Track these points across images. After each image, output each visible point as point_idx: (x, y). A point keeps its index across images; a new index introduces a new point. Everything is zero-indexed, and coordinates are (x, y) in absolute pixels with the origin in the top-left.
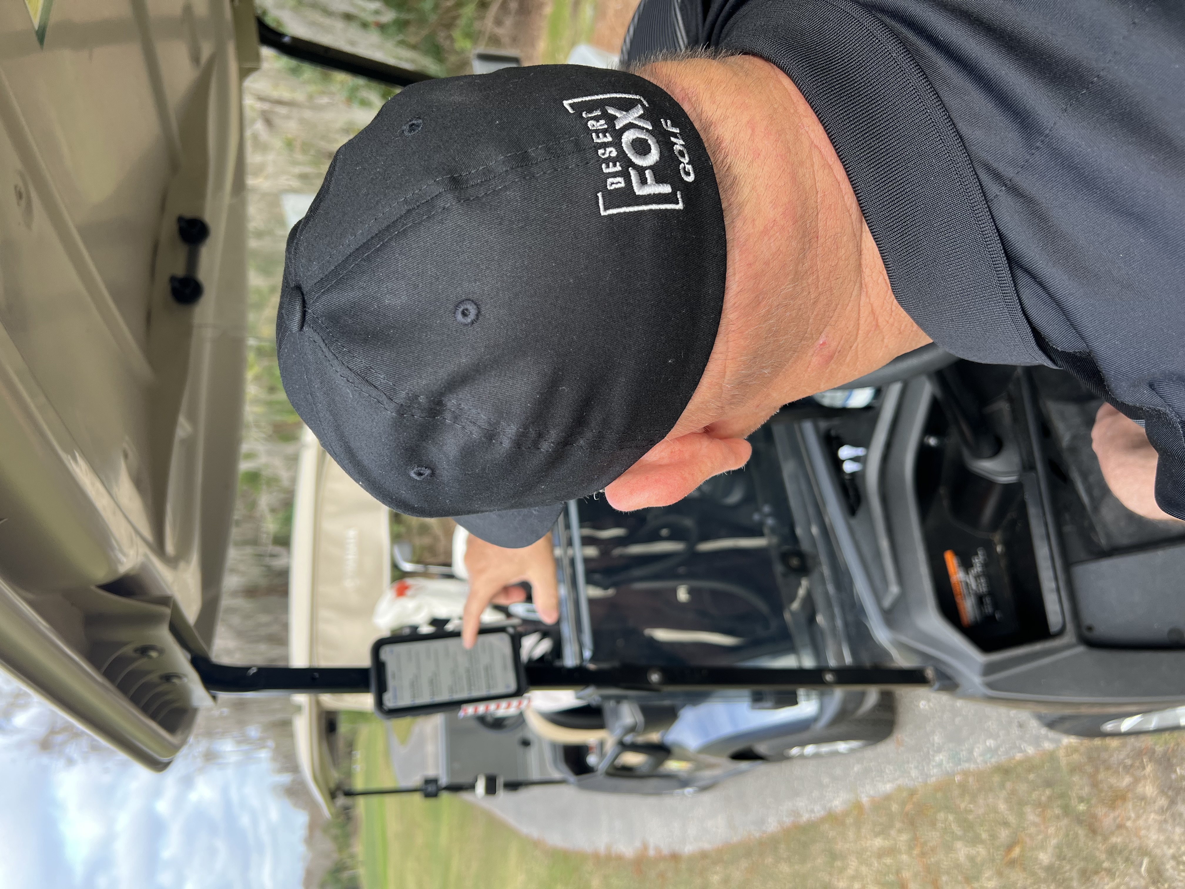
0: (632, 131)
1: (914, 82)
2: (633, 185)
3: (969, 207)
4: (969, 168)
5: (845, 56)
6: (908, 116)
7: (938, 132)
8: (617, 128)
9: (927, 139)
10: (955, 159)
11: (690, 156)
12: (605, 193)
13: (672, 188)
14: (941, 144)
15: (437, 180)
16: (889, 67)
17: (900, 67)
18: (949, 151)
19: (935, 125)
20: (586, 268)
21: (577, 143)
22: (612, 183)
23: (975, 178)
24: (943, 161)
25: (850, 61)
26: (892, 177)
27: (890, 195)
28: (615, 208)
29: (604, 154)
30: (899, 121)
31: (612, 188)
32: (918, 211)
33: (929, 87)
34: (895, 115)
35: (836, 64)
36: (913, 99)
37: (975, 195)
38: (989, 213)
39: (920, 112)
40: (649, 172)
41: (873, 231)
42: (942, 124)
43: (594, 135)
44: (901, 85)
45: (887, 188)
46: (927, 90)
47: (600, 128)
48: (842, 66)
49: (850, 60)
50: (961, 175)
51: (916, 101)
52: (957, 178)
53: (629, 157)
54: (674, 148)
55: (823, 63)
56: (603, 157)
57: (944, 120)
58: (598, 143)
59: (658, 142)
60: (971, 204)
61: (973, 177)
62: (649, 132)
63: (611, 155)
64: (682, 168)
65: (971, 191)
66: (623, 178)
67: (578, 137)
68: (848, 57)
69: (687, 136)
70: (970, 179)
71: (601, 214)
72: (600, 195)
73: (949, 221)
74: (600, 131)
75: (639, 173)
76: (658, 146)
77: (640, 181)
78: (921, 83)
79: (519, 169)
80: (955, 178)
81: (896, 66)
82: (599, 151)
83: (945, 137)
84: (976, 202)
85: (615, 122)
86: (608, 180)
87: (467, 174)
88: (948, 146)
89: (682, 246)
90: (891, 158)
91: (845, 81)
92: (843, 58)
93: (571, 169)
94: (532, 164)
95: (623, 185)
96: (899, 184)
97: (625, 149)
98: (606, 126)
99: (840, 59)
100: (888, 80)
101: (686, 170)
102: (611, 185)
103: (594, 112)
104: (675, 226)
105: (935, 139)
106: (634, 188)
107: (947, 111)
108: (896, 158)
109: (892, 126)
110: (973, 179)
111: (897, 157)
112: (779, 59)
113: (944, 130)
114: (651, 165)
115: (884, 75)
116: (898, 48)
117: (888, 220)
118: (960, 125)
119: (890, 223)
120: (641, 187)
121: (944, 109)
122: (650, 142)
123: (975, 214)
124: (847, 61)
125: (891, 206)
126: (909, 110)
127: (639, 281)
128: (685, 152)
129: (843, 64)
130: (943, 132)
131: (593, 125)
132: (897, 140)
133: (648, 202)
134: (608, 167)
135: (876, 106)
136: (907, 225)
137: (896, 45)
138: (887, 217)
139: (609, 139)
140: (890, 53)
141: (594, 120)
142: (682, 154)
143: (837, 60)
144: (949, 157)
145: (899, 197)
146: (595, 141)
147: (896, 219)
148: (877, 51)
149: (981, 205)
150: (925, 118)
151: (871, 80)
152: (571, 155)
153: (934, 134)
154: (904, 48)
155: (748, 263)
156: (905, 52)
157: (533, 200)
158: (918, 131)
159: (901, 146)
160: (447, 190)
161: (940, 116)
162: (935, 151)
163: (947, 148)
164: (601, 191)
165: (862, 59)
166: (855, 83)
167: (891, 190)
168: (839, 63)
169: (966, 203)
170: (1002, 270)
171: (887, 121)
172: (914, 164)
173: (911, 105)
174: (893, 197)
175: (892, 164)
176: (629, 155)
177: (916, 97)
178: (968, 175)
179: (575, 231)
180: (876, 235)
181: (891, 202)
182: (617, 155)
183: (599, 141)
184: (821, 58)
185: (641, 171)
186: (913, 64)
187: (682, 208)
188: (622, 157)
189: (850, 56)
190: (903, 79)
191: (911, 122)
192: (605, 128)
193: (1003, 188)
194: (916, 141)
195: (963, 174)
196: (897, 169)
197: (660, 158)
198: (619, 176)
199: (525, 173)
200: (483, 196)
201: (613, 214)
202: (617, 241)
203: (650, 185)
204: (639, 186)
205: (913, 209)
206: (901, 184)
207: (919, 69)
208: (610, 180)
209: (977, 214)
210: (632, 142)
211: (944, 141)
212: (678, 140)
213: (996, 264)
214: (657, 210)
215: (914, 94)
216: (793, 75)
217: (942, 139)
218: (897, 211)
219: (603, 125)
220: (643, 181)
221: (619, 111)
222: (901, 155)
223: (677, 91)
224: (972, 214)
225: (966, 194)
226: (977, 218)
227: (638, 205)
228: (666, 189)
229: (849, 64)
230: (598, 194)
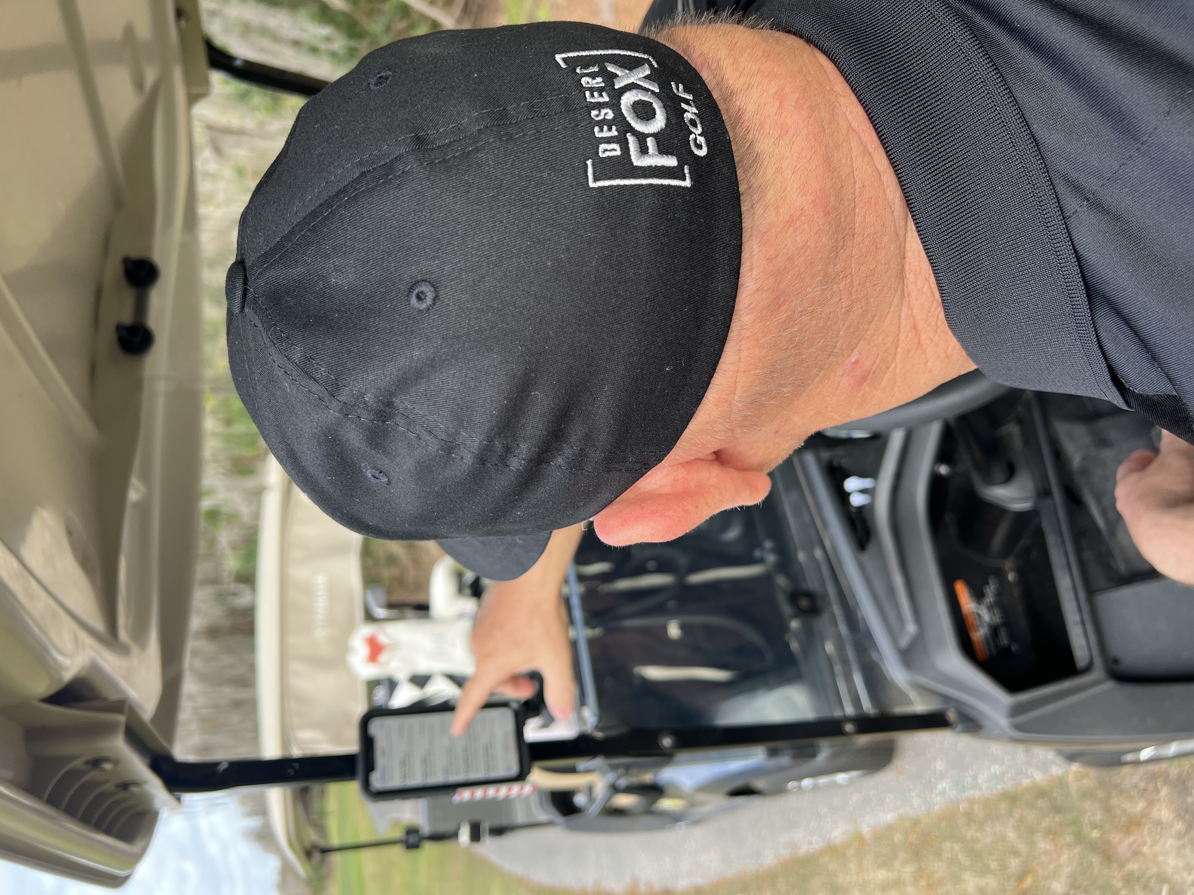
0: (634, 92)
1: (982, 73)
2: (631, 153)
3: (1042, 222)
4: (1044, 178)
5: (900, 41)
6: (973, 114)
7: (1009, 134)
8: (616, 87)
9: (995, 141)
10: (1028, 166)
11: (704, 127)
12: (596, 161)
13: (678, 161)
14: (1011, 147)
15: (399, 139)
16: (953, 55)
17: (966, 56)
18: (1021, 157)
19: (1005, 126)
20: (568, 249)
21: (566, 102)
22: (606, 150)
23: (1051, 189)
24: (1013, 168)
25: (906, 47)
26: (952, 185)
27: (948, 206)
28: (607, 179)
29: (597, 116)
30: (962, 120)
31: (604, 156)
32: (980, 225)
33: (999, 80)
34: (958, 112)
35: (890, 50)
36: (980, 94)
37: (1050, 209)
38: (1066, 231)
39: (988, 110)
40: (651, 140)
41: (927, 247)
42: (1014, 124)
43: (587, 93)
44: (966, 76)
45: (945, 198)
46: (997, 83)
47: (595, 86)
48: (897, 53)
49: (907, 45)
50: (1034, 185)
51: (984, 96)
52: (1029, 189)
53: (627, 121)
54: (685, 116)
55: (875, 49)
56: (597, 119)
57: (1016, 120)
58: (592, 102)
59: (664, 106)
60: (1045, 219)
61: (1048, 187)
62: (655, 95)
63: (606, 117)
64: (692, 139)
65: (1046, 204)
66: (618, 145)
67: (568, 94)
68: (904, 42)
69: (701, 104)
70: (1045, 190)
71: (589, 186)
72: (589, 162)
73: (1017, 239)
74: (596, 89)
75: (639, 140)
76: (665, 111)
77: (640, 150)
78: (991, 76)
79: (494, 129)
80: (1027, 189)
81: (961, 54)
82: (592, 111)
83: (1017, 139)
84: (1050, 217)
85: (614, 80)
86: (600, 145)
87: (434, 133)
88: (1020, 150)
89: (687, 230)
90: (951, 163)
91: (900, 70)
92: (898, 44)
93: (557, 130)
94: (510, 123)
95: (618, 153)
96: (960, 194)
97: (624, 111)
98: (603, 85)
99: (895, 44)
100: (952, 71)
101: (698, 142)
102: (604, 152)
103: (591, 67)
104: (679, 206)
105: (1005, 142)
106: (632, 158)
107: (1020, 110)
108: (957, 162)
109: (955, 125)
110: (1049, 190)
111: (959, 162)
112: (823, 41)
113: (1016, 132)
114: (654, 133)
115: (947, 64)
116: (964, 33)
117: (946, 235)
118: (1035, 127)
119: (947, 239)
120: (640, 156)
121: (1017, 107)
122: (654, 105)
123: (1049, 232)
124: (903, 47)
125: (949, 219)
126: (975, 107)
127: (631, 269)
128: (698, 121)
129: (897, 50)
130: (1015, 134)
131: (588, 83)
132: (960, 142)
133: (648, 175)
134: (601, 130)
135: (936, 101)
136: (967, 241)
137: (962, 29)
138: (944, 231)
139: (606, 98)
140: (954, 39)
141: (590, 76)
142: (693, 123)
143: (891, 46)
144: (1020, 164)
145: (959, 209)
146: (588, 100)
147: (955, 234)
148: (938, 36)
149: (1057, 221)
150: (994, 116)
151: (931, 70)
152: (558, 115)
153: (1004, 136)
154: (971, 34)
155: (768, 257)
156: (972, 38)
157: (509, 165)
158: (985, 132)
159: (964, 149)
160: (409, 151)
161: (1012, 115)
162: (1004, 156)
163: (1019, 153)
164: (591, 158)
165: (921, 45)
166: (912, 73)
167: (951, 200)
168: (893, 49)
169: (1039, 218)
170: (1078, 297)
171: (948, 119)
172: (978, 170)
173: (977, 101)
174: (952, 208)
175: (953, 170)
176: (627, 119)
177: (984, 91)
178: (1043, 186)
179: (557, 204)
180: (930, 252)
181: (949, 215)
182: (613, 118)
183: (593, 100)
184: (871, 43)
185: (641, 138)
186: (981, 52)
187: (689, 185)
188: (620, 120)
189: (906, 41)
190: (968, 70)
191: (977, 121)
192: (602, 87)
193: (1085, 203)
194: (982, 144)
195: (1036, 184)
196: (958, 176)
197: (666, 125)
198: (614, 142)
199: (502, 133)
200: (450, 159)
201: (603, 187)
202: (607, 219)
203: (652, 156)
204: (637, 155)
205: (975, 223)
206: (963, 193)
207: (988, 58)
208: (602, 147)
209: (1052, 231)
210: (634, 104)
211: (1015, 145)
212: (690, 107)
213: (1070, 290)
214: (659, 185)
215: (982, 87)
216: (839, 61)
217: (1013, 142)
218: (956, 225)
219: (600, 83)
220: (644, 150)
221: (620, 69)
222: (963, 159)
223: (695, 55)
224: (1045, 231)
225: (1039, 207)
226: (1050, 236)
227: (635, 177)
228: (671, 162)
229: (905, 50)
230: (587, 162)
